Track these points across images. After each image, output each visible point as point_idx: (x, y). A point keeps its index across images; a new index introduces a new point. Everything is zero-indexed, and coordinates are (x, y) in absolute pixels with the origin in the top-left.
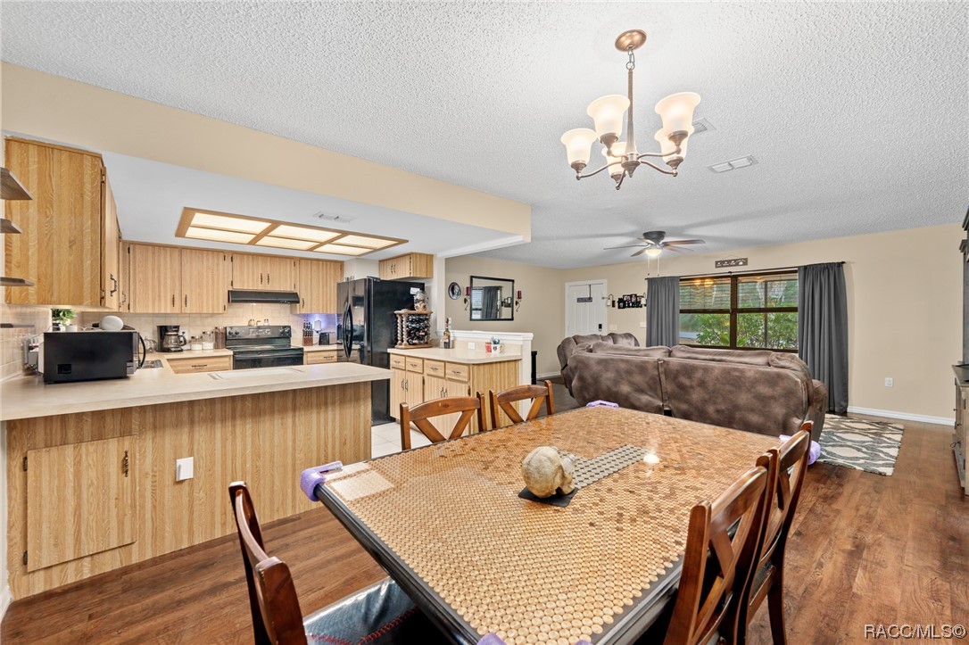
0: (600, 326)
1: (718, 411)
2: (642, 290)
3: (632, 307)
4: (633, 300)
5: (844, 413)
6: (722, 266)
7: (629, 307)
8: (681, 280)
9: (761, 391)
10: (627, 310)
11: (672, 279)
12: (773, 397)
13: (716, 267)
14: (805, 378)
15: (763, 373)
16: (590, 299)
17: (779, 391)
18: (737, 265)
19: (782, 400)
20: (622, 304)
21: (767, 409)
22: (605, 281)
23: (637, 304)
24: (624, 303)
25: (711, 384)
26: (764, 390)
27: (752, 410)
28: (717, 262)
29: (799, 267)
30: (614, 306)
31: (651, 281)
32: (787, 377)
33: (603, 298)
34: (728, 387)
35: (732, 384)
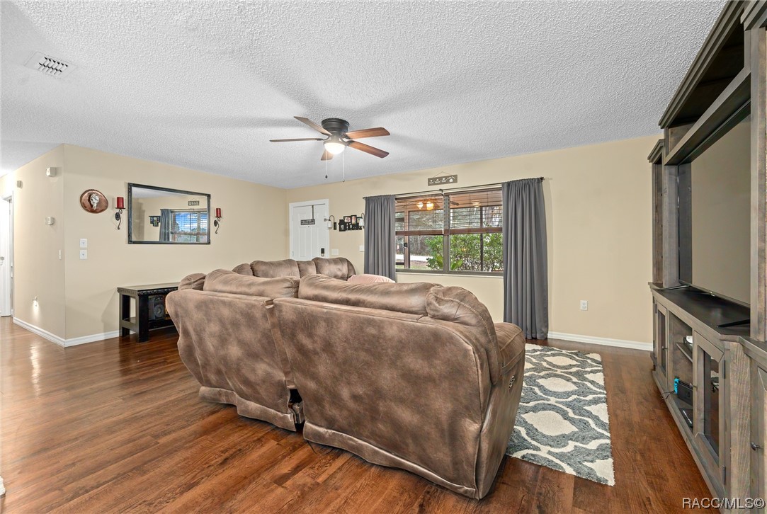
0: (323, 251)
1: (355, 397)
2: (360, 210)
3: (353, 229)
4: (354, 222)
5: (544, 342)
6: (435, 184)
7: (349, 229)
8: (396, 199)
9: (412, 366)
10: (347, 232)
11: (387, 197)
12: (429, 379)
13: (429, 185)
14: (483, 340)
15: (413, 331)
16: (313, 221)
17: (439, 367)
18: (448, 182)
19: (445, 385)
20: (342, 226)
21: (423, 401)
22: (327, 201)
23: (356, 227)
24: (346, 225)
25: (339, 349)
26: (415, 363)
27: (401, 401)
28: (429, 180)
29: (503, 184)
30: (335, 229)
31: (368, 200)
32: (451, 339)
33: (325, 220)
34: (363, 355)
35: (368, 351)
